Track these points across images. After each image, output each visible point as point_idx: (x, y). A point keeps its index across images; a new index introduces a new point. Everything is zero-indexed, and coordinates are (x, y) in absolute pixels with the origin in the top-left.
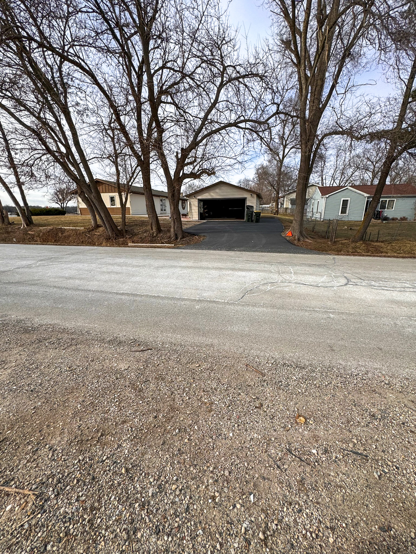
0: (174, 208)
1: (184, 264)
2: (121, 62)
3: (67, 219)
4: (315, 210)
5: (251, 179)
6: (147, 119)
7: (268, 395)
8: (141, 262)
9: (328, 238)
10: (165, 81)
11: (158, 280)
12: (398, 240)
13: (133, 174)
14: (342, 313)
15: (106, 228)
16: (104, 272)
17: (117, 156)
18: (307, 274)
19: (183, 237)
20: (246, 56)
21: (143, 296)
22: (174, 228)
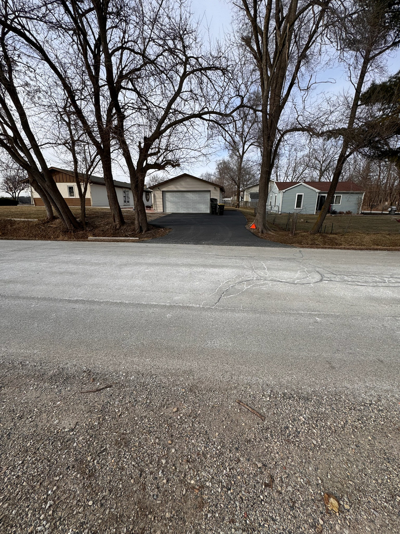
0: (138, 199)
1: (151, 261)
2: (76, 41)
3: (19, 210)
4: (273, 204)
5: (213, 174)
6: (106, 103)
7: (277, 455)
8: (102, 259)
9: (289, 230)
10: (126, 66)
11: (121, 281)
12: (349, 232)
13: (92, 162)
14: (328, 315)
15: (63, 220)
16: (56, 273)
17: (74, 142)
18: (280, 270)
19: (148, 230)
20: (208, 49)
21: (102, 303)
22: (138, 220)
